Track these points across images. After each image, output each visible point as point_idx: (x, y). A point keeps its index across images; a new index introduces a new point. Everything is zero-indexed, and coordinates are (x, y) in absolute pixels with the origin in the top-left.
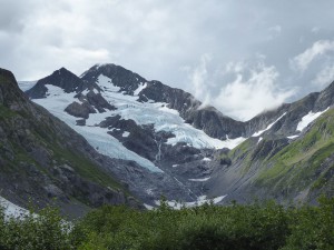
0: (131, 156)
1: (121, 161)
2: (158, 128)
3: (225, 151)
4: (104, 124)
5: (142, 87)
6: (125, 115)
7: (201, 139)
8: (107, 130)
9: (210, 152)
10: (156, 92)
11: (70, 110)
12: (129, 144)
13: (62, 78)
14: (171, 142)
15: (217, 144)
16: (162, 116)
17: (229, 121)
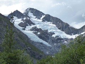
0: (41, 41)
1: (38, 43)
2: (49, 31)
3: (72, 39)
4: (31, 30)
5: (43, 17)
6: (38, 27)
7: (64, 35)
8: (32, 32)
9: (67, 39)
10: (48, 18)
11: (20, 25)
12: (40, 37)
13: (17, 14)
14: (54, 36)
15: (69, 37)
16: (50, 27)
17: (73, 29)
